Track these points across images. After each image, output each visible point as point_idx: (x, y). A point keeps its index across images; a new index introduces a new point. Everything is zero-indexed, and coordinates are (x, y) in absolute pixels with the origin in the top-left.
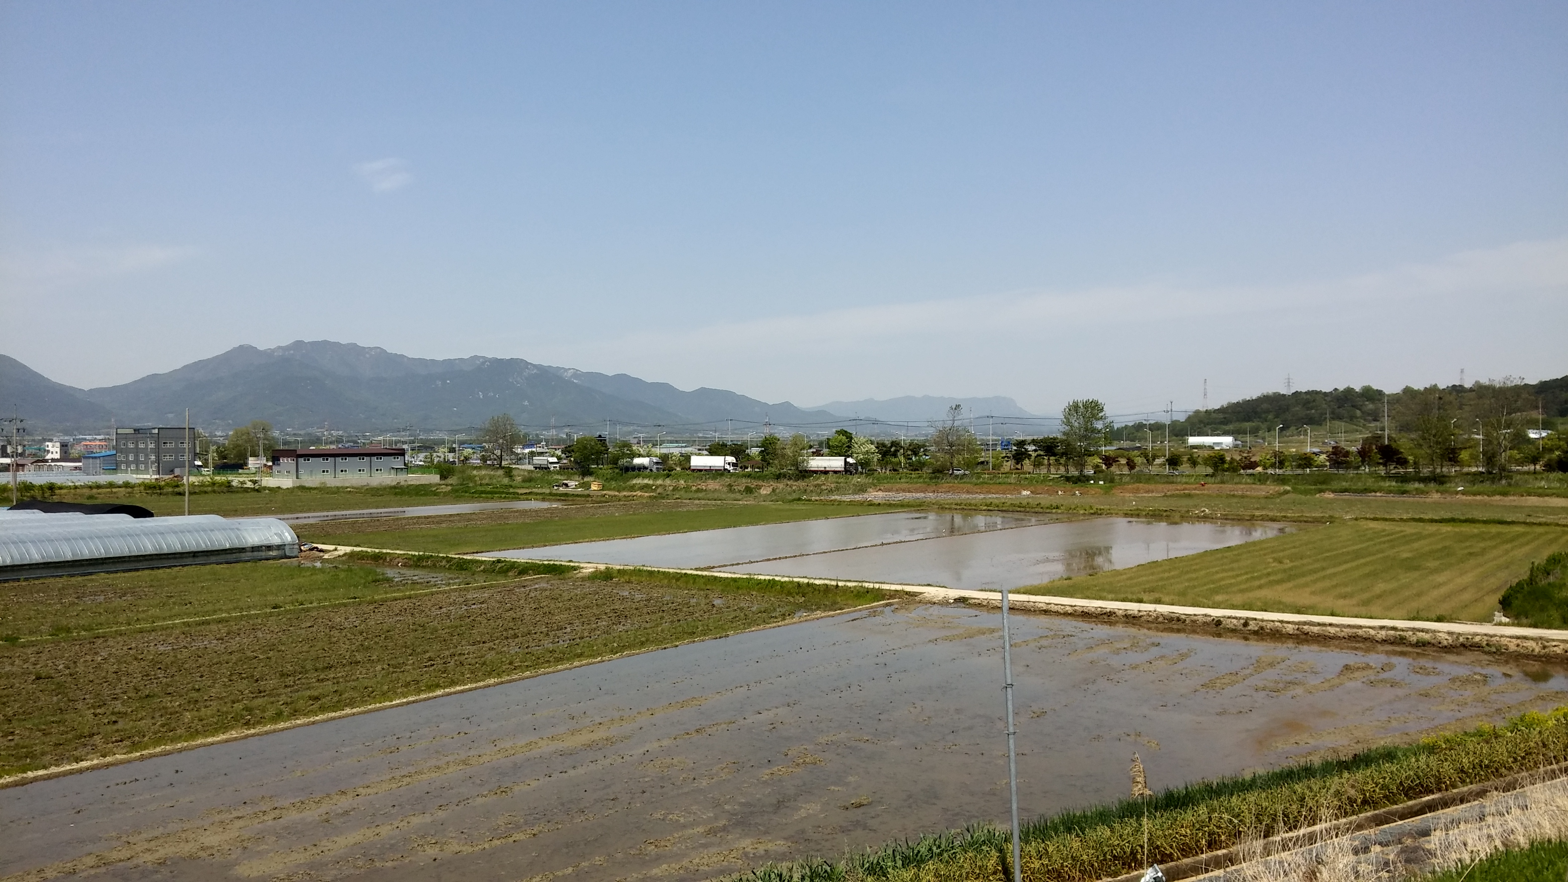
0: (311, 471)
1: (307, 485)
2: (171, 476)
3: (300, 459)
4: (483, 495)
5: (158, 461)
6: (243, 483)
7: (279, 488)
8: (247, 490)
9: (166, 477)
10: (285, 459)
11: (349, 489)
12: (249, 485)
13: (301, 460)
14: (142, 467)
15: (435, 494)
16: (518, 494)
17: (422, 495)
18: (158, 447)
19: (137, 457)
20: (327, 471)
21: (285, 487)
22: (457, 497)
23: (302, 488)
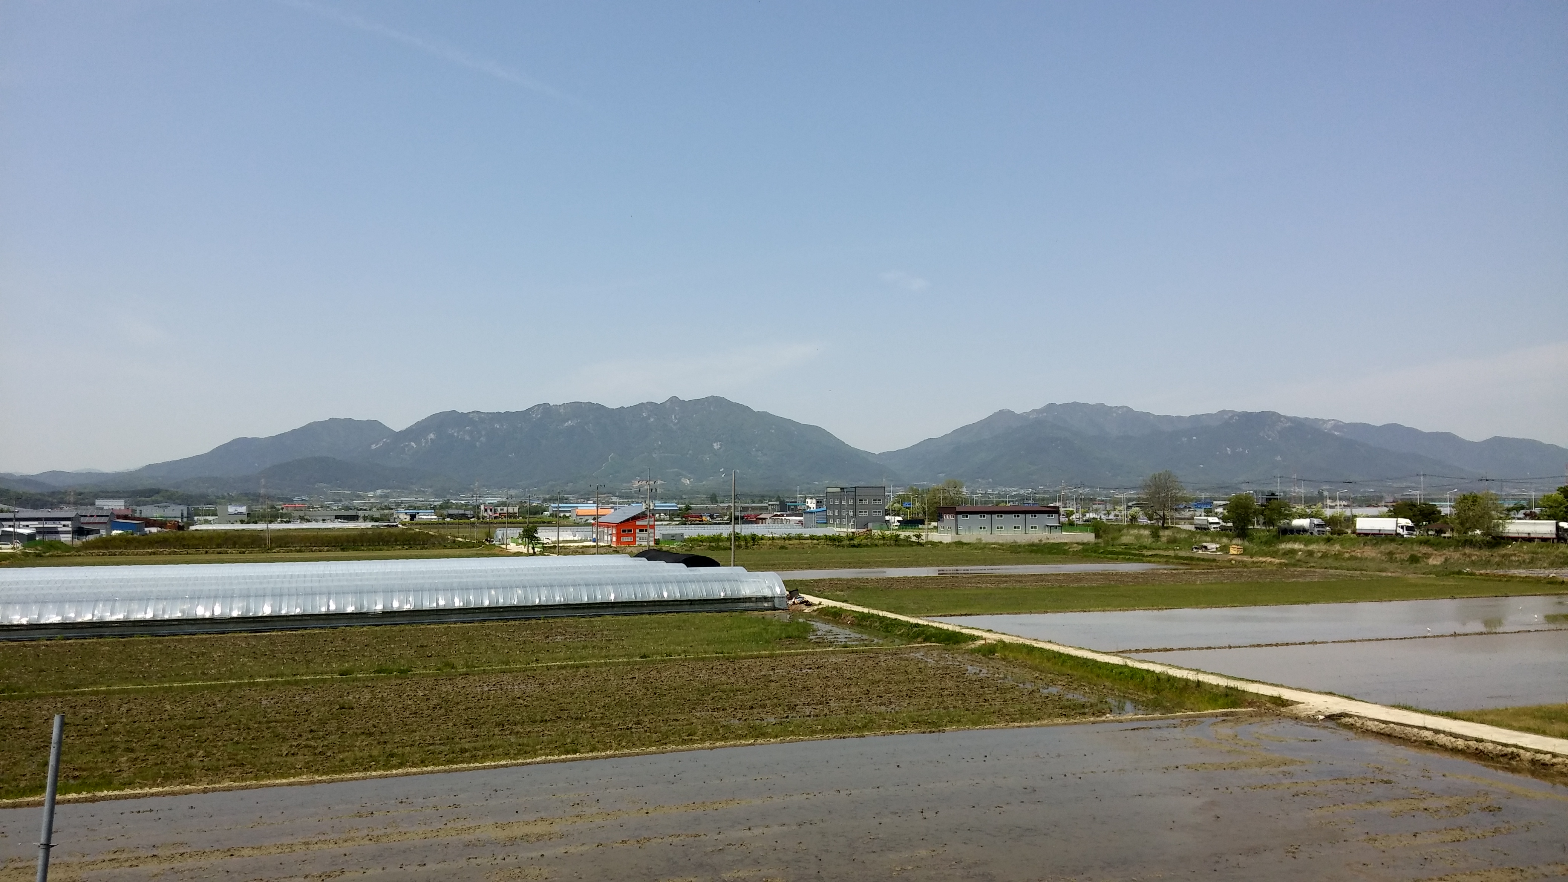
0: (969, 528)
1: (964, 541)
2: (864, 530)
3: (958, 516)
4: (1109, 556)
5: (855, 515)
6: (909, 537)
7: (941, 543)
8: (912, 544)
9: (861, 530)
10: (947, 516)
11: (993, 546)
12: (914, 539)
13: (960, 517)
14: (844, 521)
15: (1065, 552)
16: (1143, 556)
17: (1054, 554)
18: (855, 502)
19: (840, 512)
20: (984, 528)
21: (945, 542)
22: (1085, 556)
23: (960, 544)
